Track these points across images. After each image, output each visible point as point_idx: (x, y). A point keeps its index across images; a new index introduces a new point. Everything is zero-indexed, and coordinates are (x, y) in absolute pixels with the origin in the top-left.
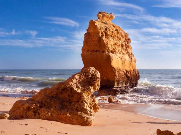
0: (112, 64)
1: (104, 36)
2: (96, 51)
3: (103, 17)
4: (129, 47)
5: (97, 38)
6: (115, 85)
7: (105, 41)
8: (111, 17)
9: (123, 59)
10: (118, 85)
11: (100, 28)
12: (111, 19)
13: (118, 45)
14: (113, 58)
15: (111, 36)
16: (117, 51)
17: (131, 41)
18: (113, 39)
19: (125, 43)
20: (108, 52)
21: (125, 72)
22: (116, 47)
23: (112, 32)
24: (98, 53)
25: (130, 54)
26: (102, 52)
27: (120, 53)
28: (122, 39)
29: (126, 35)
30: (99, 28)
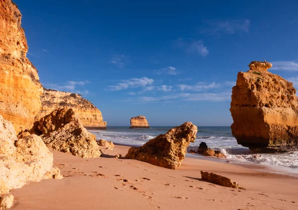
0: (265, 119)
1: (255, 89)
2: (246, 105)
3: (256, 67)
4: (293, 99)
5: (246, 91)
6: (270, 143)
7: (255, 94)
8: (268, 66)
9: (283, 114)
10: (274, 144)
11: (250, 80)
12: (267, 68)
13: (276, 97)
14: (266, 113)
15: (266, 87)
16: (275, 104)
17: (297, 91)
18: (268, 90)
19: (287, 94)
20: (260, 105)
21: (287, 129)
22: (273, 100)
23: (268, 83)
24: (248, 107)
25: (295, 106)
26: (253, 106)
27: (278, 106)
28: (282, 89)
29: (289, 84)
30: (248, 81)
